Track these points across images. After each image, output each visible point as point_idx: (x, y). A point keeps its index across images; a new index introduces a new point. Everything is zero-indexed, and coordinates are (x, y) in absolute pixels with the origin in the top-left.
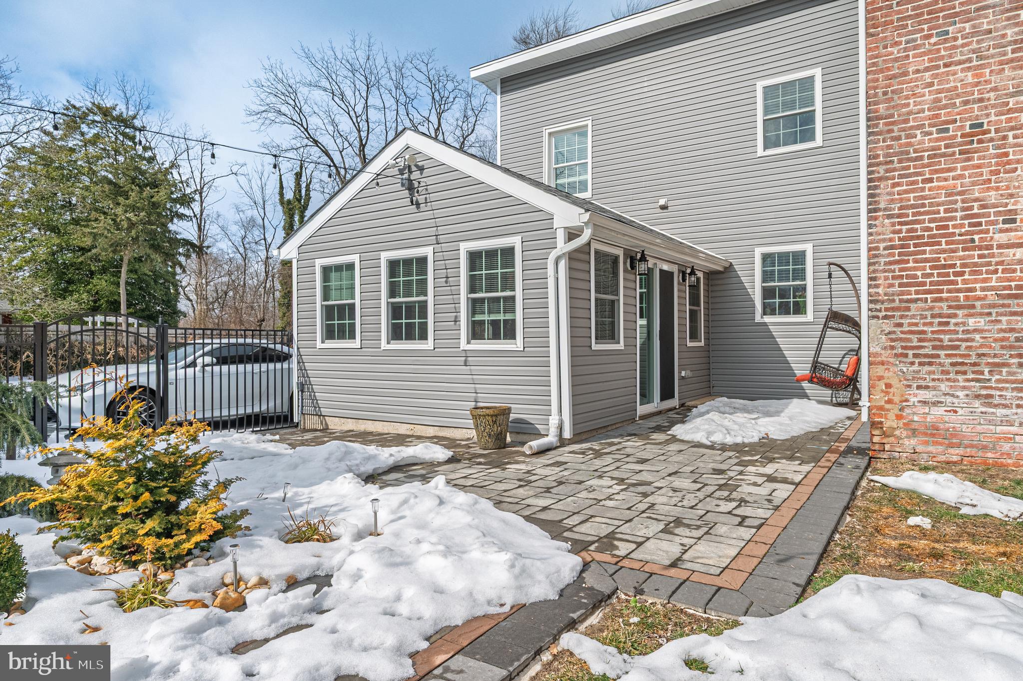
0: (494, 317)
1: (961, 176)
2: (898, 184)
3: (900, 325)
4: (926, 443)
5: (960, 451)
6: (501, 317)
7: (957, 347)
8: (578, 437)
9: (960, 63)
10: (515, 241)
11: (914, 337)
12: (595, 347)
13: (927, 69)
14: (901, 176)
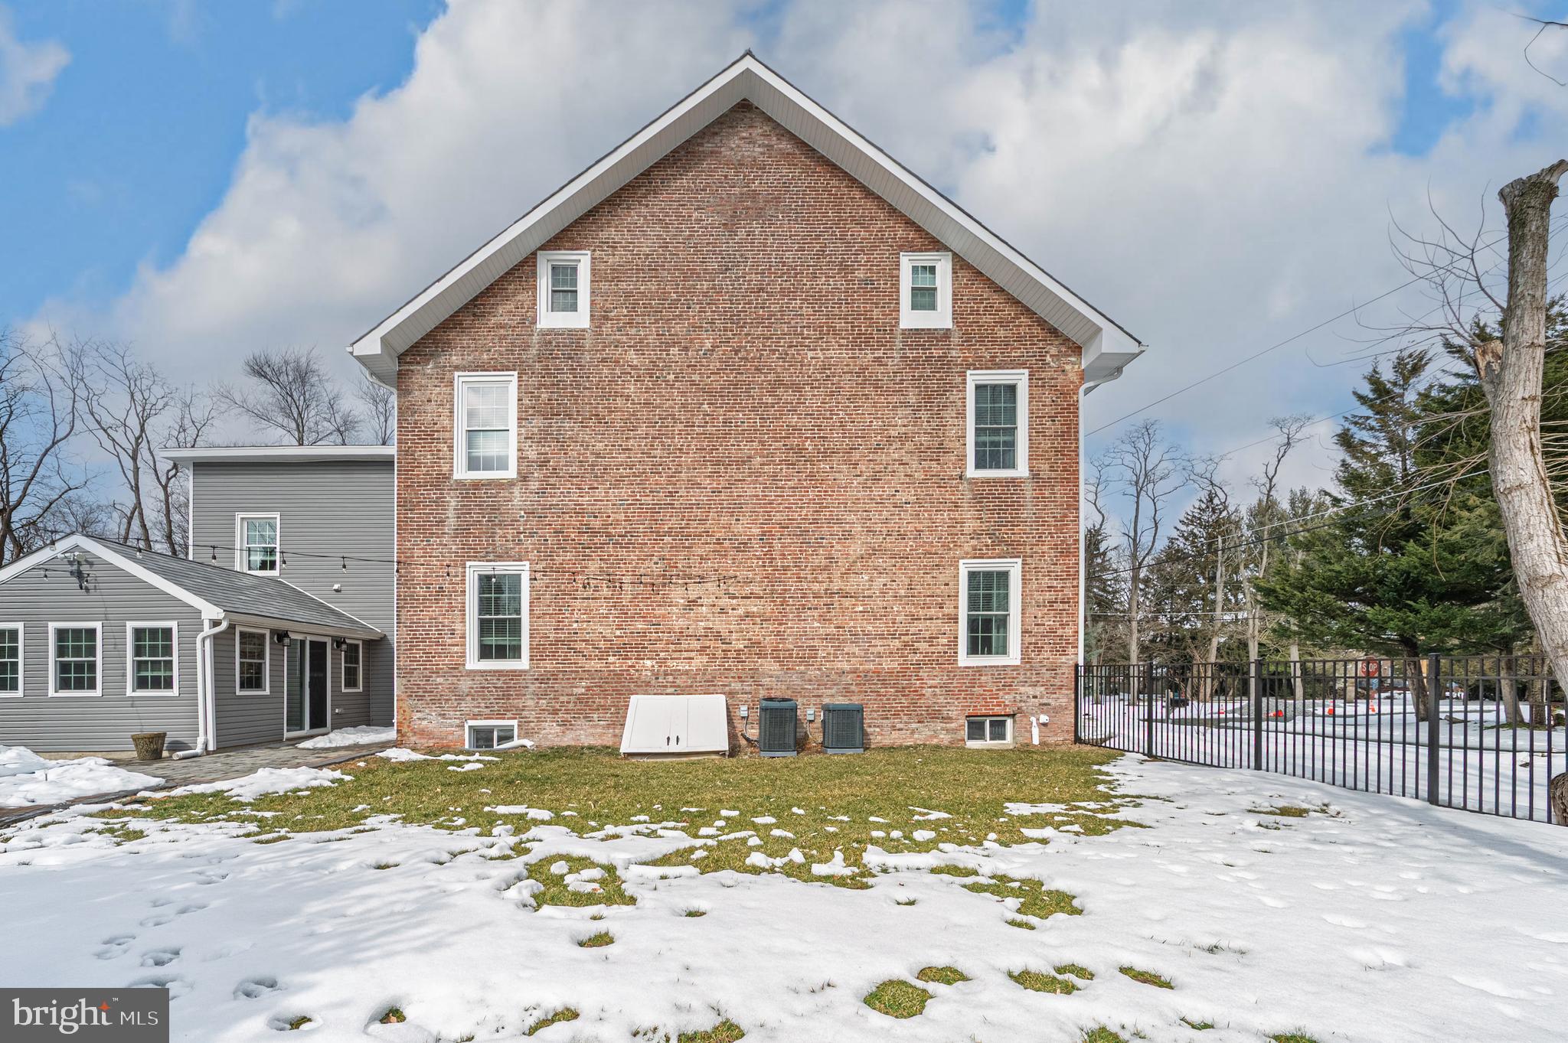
0: (155, 674)
1: (435, 611)
2: (409, 611)
3: (409, 681)
4: (420, 738)
5: (433, 741)
6: (162, 674)
7: (432, 692)
8: (221, 749)
9: (435, 557)
10: (173, 625)
11: (415, 687)
12: (238, 693)
13: (422, 557)
14: (411, 607)
